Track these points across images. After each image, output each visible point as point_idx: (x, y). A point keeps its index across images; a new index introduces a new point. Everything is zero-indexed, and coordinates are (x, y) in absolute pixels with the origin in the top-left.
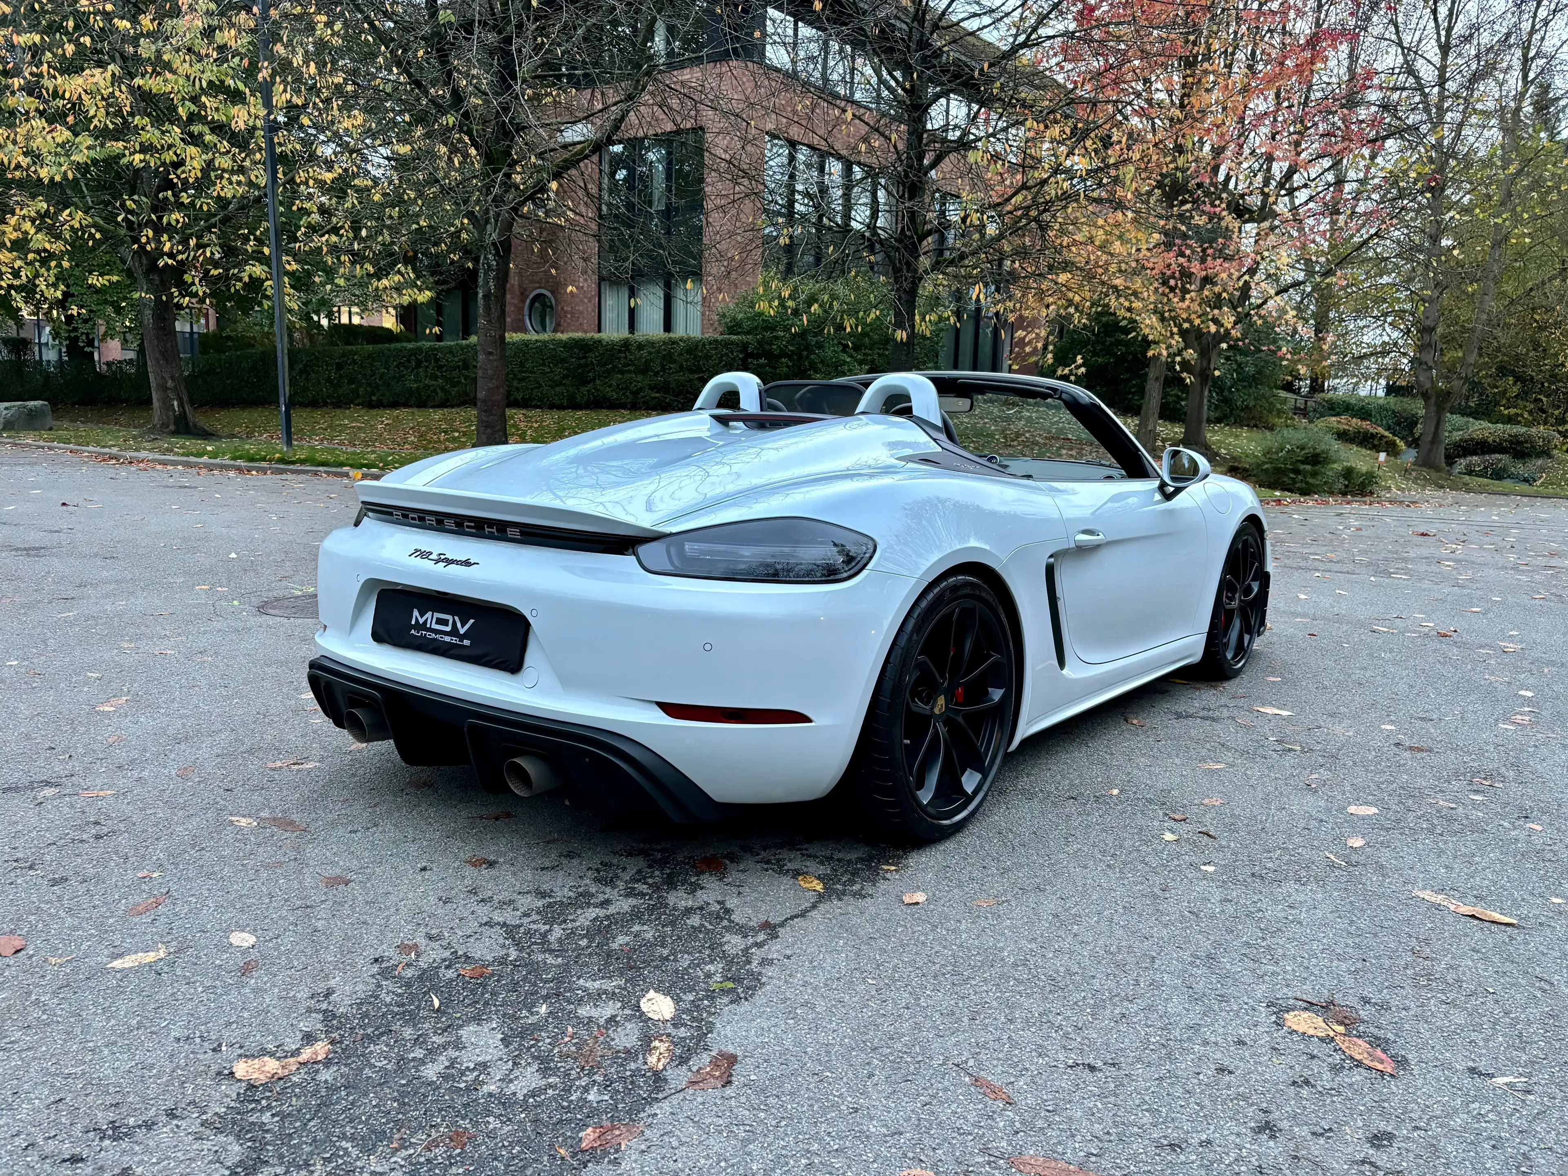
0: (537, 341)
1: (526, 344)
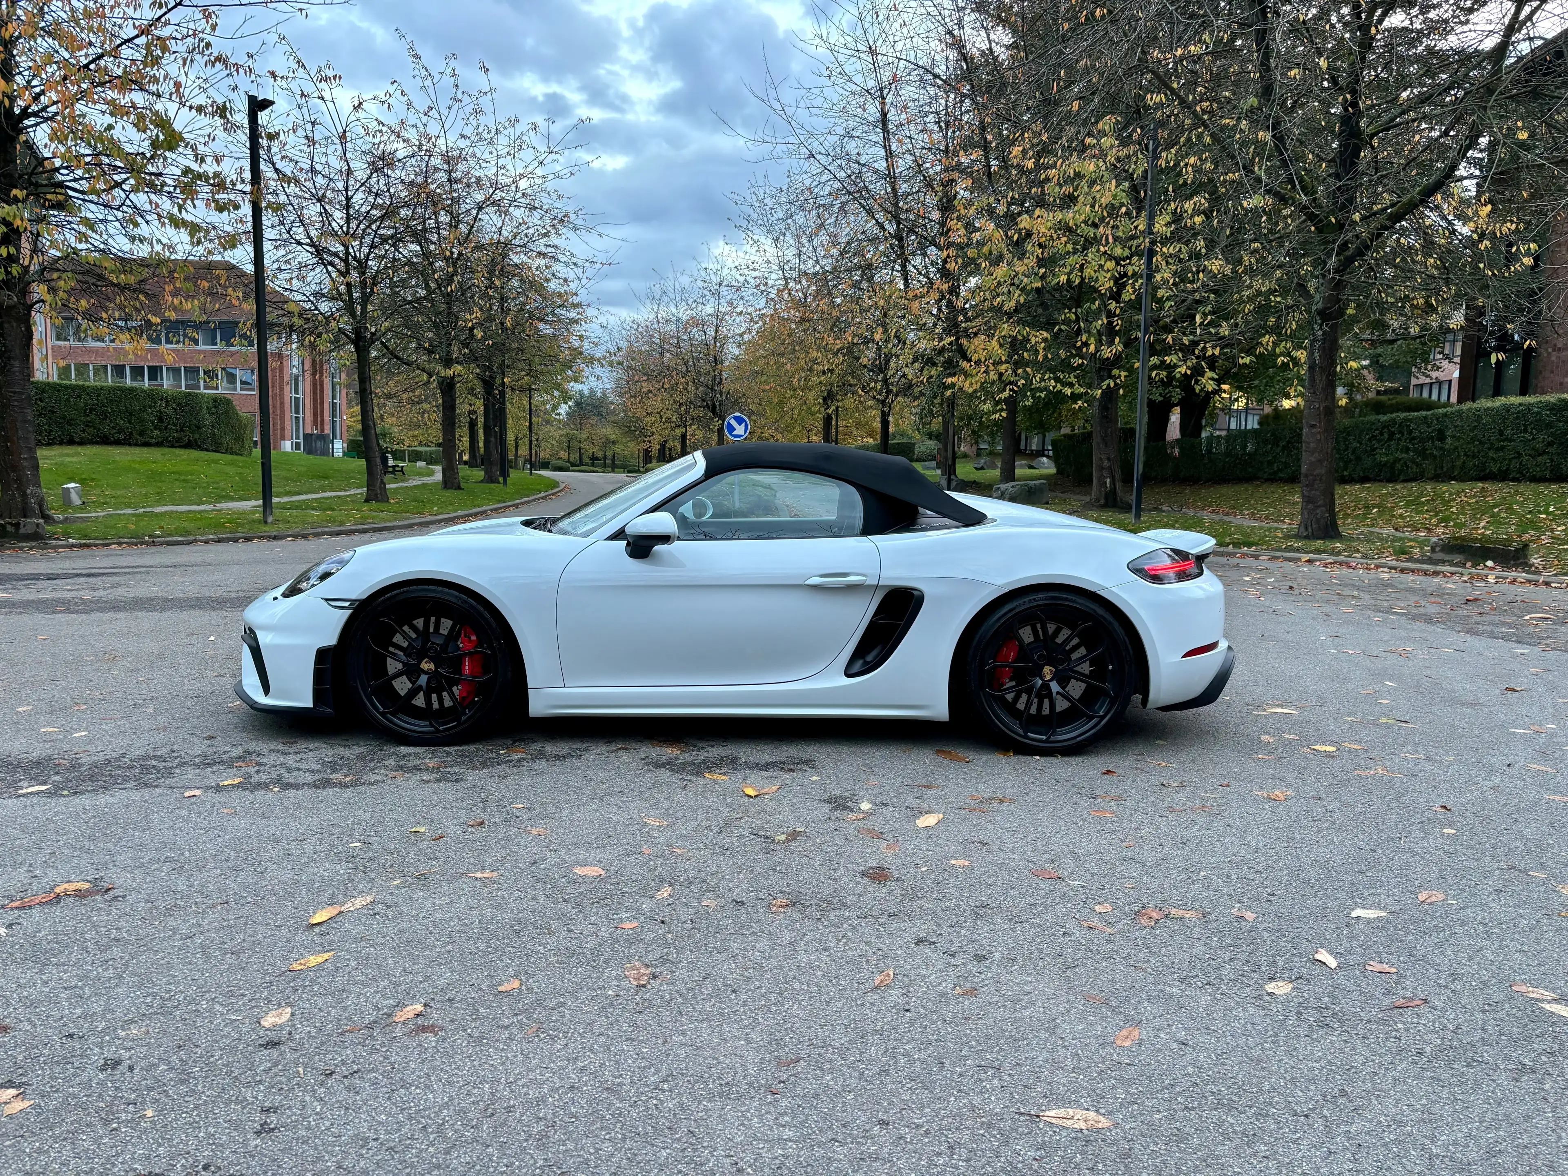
0: (1520, 405)
1: (1507, 408)
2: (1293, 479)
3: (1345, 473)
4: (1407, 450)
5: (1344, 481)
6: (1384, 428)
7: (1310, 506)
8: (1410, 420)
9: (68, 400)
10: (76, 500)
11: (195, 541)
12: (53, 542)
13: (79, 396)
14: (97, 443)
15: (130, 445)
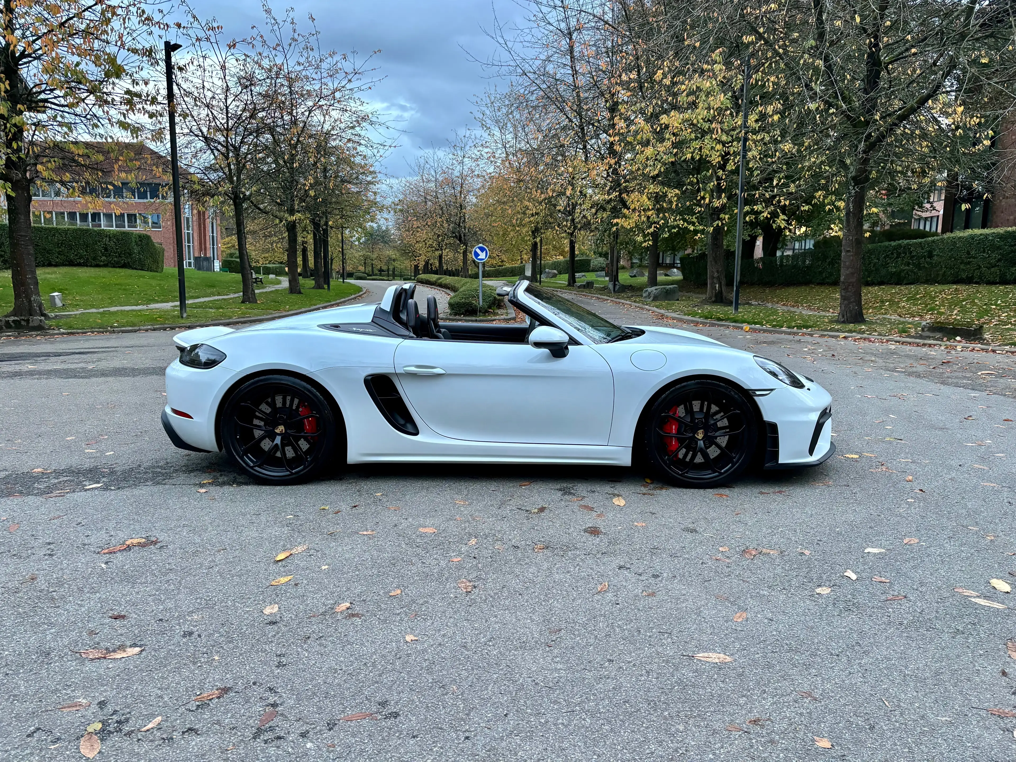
0: (981, 235)
1: (972, 237)
2: (835, 283)
3: (869, 279)
4: (908, 264)
5: (868, 284)
6: (894, 249)
7: (846, 302)
8: (910, 245)
9: (47, 237)
10: (59, 303)
11: (139, 330)
12: (51, 332)
13: (54, 235)
14: (66, 265)
15: (87, 266)
